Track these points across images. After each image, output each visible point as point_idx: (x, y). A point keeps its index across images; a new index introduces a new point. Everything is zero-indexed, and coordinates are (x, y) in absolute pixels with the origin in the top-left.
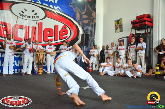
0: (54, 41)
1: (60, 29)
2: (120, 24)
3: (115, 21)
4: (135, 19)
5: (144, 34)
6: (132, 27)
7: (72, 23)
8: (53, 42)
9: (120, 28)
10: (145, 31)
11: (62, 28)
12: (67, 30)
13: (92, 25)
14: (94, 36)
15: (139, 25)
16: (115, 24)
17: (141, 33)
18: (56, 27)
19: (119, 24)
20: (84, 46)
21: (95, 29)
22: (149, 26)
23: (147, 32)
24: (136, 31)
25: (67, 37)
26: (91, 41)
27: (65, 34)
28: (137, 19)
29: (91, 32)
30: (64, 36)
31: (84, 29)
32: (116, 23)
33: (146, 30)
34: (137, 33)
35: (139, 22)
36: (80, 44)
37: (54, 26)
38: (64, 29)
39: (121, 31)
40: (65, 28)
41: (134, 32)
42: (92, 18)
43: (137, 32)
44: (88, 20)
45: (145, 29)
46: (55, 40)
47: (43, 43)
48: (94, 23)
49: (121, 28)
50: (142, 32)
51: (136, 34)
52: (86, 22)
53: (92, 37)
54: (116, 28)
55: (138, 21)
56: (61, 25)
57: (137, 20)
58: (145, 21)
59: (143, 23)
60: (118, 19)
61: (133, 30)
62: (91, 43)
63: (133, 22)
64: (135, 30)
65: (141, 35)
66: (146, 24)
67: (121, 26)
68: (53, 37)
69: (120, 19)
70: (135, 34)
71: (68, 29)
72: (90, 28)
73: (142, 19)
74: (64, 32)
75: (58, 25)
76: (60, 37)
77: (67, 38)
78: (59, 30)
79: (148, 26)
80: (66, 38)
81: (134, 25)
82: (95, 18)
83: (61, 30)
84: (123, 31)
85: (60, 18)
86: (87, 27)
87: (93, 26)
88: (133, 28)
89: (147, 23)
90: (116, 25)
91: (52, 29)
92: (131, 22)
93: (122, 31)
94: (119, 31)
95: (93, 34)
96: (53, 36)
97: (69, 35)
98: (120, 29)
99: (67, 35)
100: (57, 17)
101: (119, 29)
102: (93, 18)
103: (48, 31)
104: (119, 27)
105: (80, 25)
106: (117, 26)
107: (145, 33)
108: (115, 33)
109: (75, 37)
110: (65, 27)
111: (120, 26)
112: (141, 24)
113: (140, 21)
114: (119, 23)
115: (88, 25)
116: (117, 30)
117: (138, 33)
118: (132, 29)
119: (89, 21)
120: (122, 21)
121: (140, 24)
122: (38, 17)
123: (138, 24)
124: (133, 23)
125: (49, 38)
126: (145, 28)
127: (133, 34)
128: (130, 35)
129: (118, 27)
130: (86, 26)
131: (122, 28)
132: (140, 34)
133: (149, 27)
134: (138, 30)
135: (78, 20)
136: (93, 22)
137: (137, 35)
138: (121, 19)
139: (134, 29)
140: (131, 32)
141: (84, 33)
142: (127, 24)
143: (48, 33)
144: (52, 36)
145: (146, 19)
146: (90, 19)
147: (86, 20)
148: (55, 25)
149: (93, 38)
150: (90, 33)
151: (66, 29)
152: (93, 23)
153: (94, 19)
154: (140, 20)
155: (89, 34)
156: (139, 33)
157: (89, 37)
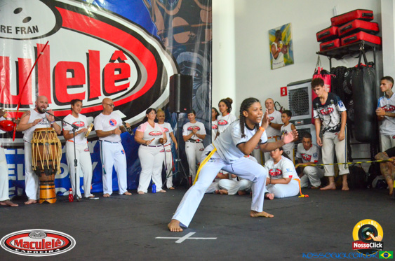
0: (89, 100)
1: (104, 61)
2: (285, 40)
3: (271, 32)
4: (329, 24)
5: (354, 68)
6: (319, 50)
7: (141, 44)
8: (85, 103)
9: (285, 53)
10: (358, 59)
11: (112, 61)
12: (128, 66)
13: (202, 46)
14: (208, 79)
15: (340, 42)
16: (271, 43)
17: (348, 67)
18: (93, 56)
19: (280, 43)
20: (178, 113)
21: (209, 59)
22: (368, 44)
23: (363, 62)
24: (333, 60)
25: (128, 85)
26: (198, 97)
27: (120, 78)
28: (332, 24)
29: (199, 67)
30: (117, 84)
31: (179, 61)
32: (274, 38)
33: (360, 57)
34: (335, 67)
35: (340, 34)
36: (168, 105)
37: (87, 54)
38: (117, 62)
39: (289, 62)
40: (119, 59)
41: (326, 64)
42: (199, 25)
43: (336, 63)
44: (188, 33)
45: (359, 54)
46: (91, 97)
47: (53, 106)
48: (206, 42)
49: (288, 53)
50: (350, 63)
51: (332, 69)
52: (183, 38)
53: (201, 83)
54: (274, 55)
55: (337, 31)
56: (106, 52)
57: (334, 29)
58: (358, 30)
59: (352, 38)
60: (277, 26)
61: (324, 59)
62: (200, 101)
63: (321, 36)
64: (331, 57)
65: (346, 74)
66: (360, 40)
67: (287, 48)
68: (84, 89)
69: (283, 27)
70: (329, 70)
71: (129, 61)
72: (195, 57)
73: (347, 26)
74: (117, 73)
75: (99, 52)
76: (105, 87)
77: (129, 89)
78: (102, 66)
79: (366, 46)
80: (124, 88)
81: (326, 44)
82: (210, 27)
83: (107, 65)
84: (295, 61)
85: (103, 29)
86: (187, 53)
87: (203, 50)
88: (323, 51)
89: (362, 35)
90: (272, 46)
91: (80, 65)
92: (317, 34)
93: (292, 63)
94: (284, 63)
95: (206, 74)
96: (86, 86)
97: (132, 80)
98: (285, 57)
99: (127, 79)
100: (95, 25)
101: (281, 56)
102: (204, 27)
103: (69, 71)
104: (282, 51)
105: (164, 48)
106: (277, 49)
107: (360, 66)
108: (272, 68)
109: (151, 85)
110: (118, 56)
111: (285, 46)
112: (345, 41)
113: (343, 31)
114: (283, 38)
115: (189, 47)
116: (276, 58)
117: (339, 67)
118: (321, 56)
119: (193, 34)
120: (289, 33)
121: (343, 39)
122: (36, 29)
123: (338, 40)
124: (323, 37)
125: (71, 91)
126: (359, 51)
127: (324, 72)
128: (316, 73)
129: (278, 52)
130: (182, 51)
131: (291, 52)
132: (343, 69)
133: (368, 48)
134: (339, 57)
135: (160, 35)
136: (203, 39)
137: (335, 74)
138: (287, 27)
139: (325, 54)
140: (318, 64)
141: (179, 72)
142: (304, 40)
143: (69, 75)
144: (82, 86)
145: (358, 24)
146: (195, 30)
147: (183, 33)
148: (89, 51)
149: (206, 88)
150: (197, 72)
151: (122, 61)
152: (204, 41)
153: (206, 30)
154: (341, 28)
155: (193, 73)
156: (343, 67)
157: (194, 85)
